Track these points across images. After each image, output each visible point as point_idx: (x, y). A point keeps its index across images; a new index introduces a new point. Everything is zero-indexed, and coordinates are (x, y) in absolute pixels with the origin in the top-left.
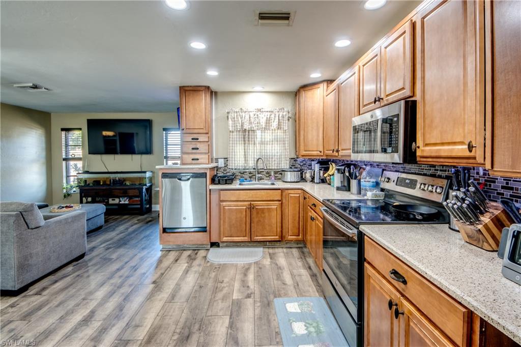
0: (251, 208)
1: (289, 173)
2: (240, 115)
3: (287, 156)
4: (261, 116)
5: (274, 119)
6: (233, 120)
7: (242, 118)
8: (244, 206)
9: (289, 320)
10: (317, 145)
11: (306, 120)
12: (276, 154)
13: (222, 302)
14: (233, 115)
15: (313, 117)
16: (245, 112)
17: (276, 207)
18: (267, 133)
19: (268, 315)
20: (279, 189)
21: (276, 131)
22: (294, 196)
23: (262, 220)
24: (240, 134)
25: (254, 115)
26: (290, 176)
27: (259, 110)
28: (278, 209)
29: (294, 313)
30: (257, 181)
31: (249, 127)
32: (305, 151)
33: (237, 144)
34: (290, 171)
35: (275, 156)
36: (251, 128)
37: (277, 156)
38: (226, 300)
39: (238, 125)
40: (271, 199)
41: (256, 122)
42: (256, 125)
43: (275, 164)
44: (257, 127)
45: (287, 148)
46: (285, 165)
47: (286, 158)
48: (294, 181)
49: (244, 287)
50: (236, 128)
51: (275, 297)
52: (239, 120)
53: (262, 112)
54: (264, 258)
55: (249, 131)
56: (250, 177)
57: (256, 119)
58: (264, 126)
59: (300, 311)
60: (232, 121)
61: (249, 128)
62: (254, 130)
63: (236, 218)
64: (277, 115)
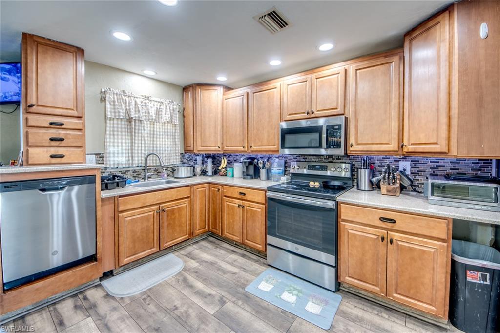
0: (161, 212)
1: (183, 168)
2: (122, 99)
3: (177, 152)
4: (150, 105)
5: (166, 111)
6: (112, 103)
7: (126, 103)
8: (150, 212)
9: (276, 297)
10: (216, 142)
11: (202, 117)
12: (166, 149)
13: (207, 325)
14: (112, 97)
15: (211, 115)
16: (129, 96)
17: (185, 204)
18: (157, 125)
19: (259, 305)
20: (188, 186)
21: (166, 125)
22: (202, 190)
23: (172, 222)
24: (123, 123)
25: (142, 102)
26: (184, 172)
27: (148, 98)
28: (188, 207)
29: (271, 290)
30: (146, 180)
31: (137, 115)
32: (202, 147)
33: (118, 135)
34: (184, 167)
35: (165, 151)
36: (139, 117)
37: (168, 151)
38: (207, 320)
39: (121, 111)
40: (182, 197)
41: (144, 111)
42: (144, 114)
43: (165, 160)
44: (144, 117)
45: (177, 143)
46: (177, 161)
47: (176, 153)
48: (187, 176)
49: (205, 297)
50: (117, 114)
51: (244, 288)
52: (121, 105)
53: (151, 100)
54: (185, 262)
55: (135, 120)
56: (134, 177)
57: (144, 107)
58: (154, 118)
59: (273, 286)
60: (110, 104)
61: (135, 117)
62: (141, 120)
63: (142, 229)
64: (168, 107)
